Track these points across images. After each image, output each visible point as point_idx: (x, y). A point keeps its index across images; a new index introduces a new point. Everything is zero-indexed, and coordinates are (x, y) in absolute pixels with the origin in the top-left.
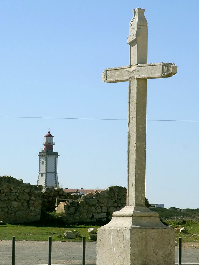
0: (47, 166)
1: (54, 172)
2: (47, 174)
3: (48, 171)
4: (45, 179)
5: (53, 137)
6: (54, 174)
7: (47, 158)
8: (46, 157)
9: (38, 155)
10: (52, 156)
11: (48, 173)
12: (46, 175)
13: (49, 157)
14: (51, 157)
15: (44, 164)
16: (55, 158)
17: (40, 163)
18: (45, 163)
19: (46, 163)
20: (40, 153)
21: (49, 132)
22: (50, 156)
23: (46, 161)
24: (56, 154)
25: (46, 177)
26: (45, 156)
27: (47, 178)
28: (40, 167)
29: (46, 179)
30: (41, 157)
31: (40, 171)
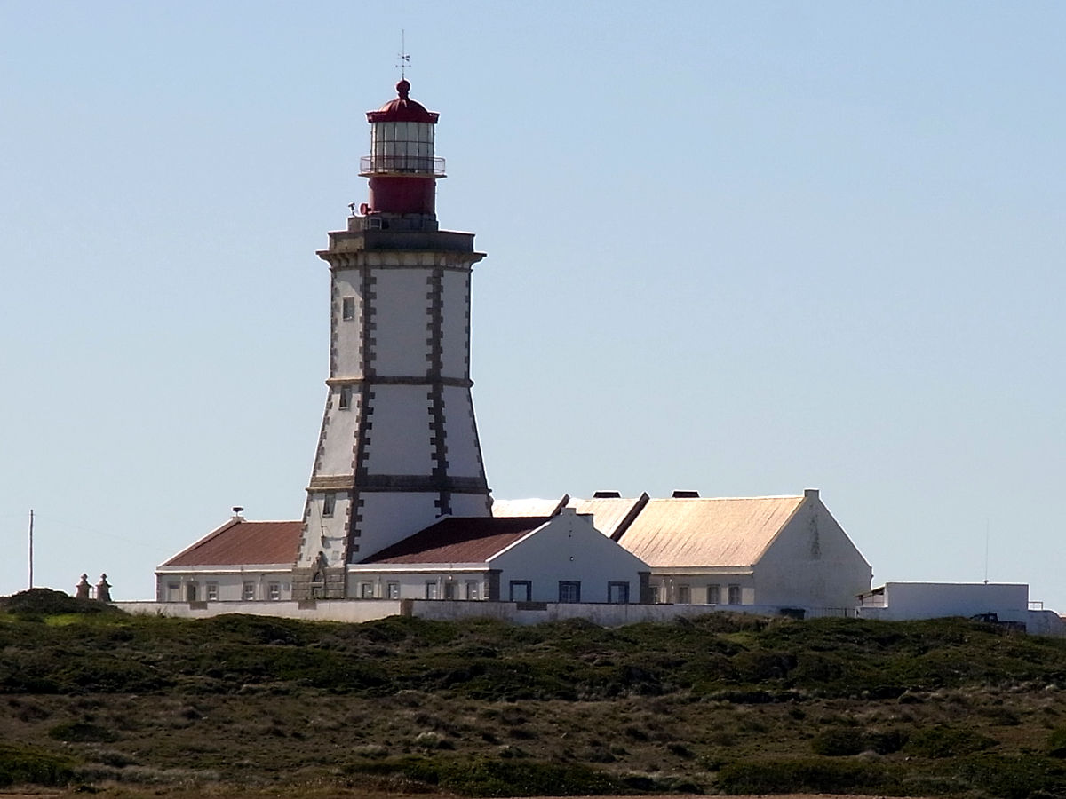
0: (373, 334)
1: (424, 375)
2: (373, 388)
3: (381, 368)
4: (356, 427)
5: (433, 119)
6: (429, 388)
7: (374, 273)
8: (365, 269)
9: (323, 255)
10: (409, 259)
11: (383, 380)
12: (367, 396)
13: (382, 267)
14: (401, 266)
15: (352, 320)
16: (429, 273)
17: (334, 308)
18: (359, 312)
19: (368, 312)
20: (335, 237)
21: (403, 87)
22: (391, 259)
23: (367, 296)
24: (461, 250)
25: (366, 410)
26: (361, 262)
27: (370, 418)
28: (334, 337)
29: (365, 425)
30: (340, 268)
31: (334, 367)
